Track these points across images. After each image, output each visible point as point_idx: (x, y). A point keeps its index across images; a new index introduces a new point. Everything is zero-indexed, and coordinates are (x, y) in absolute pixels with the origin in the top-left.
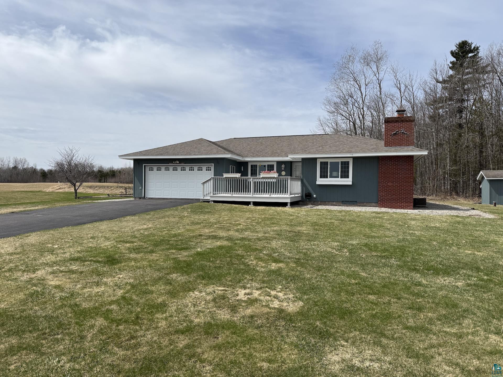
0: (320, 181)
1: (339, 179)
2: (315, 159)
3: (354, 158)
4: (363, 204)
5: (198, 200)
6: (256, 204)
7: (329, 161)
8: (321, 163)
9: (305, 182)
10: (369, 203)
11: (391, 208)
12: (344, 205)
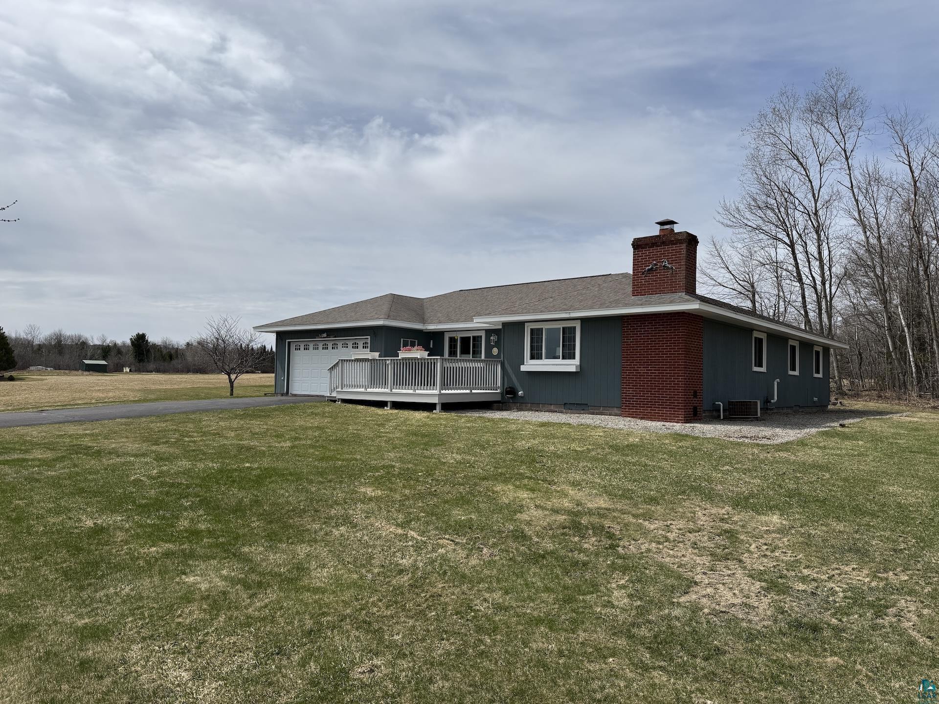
0: (530, 365)
1: (560, 361)
2: (521, 324)
3: (584, 321)
4: (599, 410)
5: (320, 398)
6: (397, 405)
7: (545, 326)
8: (532, 330)
9: (506, 366)
10: (608, 408)
11: (644, 418)
12: (567, 411)
